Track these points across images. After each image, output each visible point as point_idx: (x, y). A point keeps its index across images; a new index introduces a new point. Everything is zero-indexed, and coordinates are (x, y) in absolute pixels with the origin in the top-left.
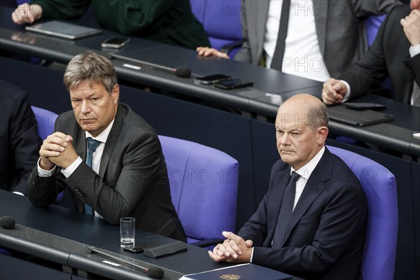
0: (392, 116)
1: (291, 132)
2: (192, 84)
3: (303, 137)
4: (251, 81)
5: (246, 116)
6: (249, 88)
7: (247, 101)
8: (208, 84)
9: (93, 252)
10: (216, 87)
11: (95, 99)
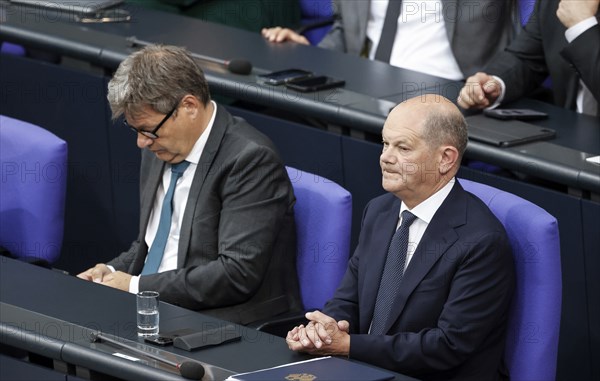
0: (553, 131)
1: (397, 145)
2: (254, 84)
3: (413, 155)
4: (342, 79)
5: (335, 132)
6: (340, 90)
7: (335, 109)
8: (278, 85)
9: (99, 341)
10: (288, 88)
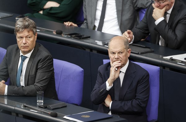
0: (153, 50)
1: (119, 53)
6: (89, 39)
7: (88, 44)
8: (70, 37)
9: (25, 106)
10: (74, 38)
11: (29, 37)
